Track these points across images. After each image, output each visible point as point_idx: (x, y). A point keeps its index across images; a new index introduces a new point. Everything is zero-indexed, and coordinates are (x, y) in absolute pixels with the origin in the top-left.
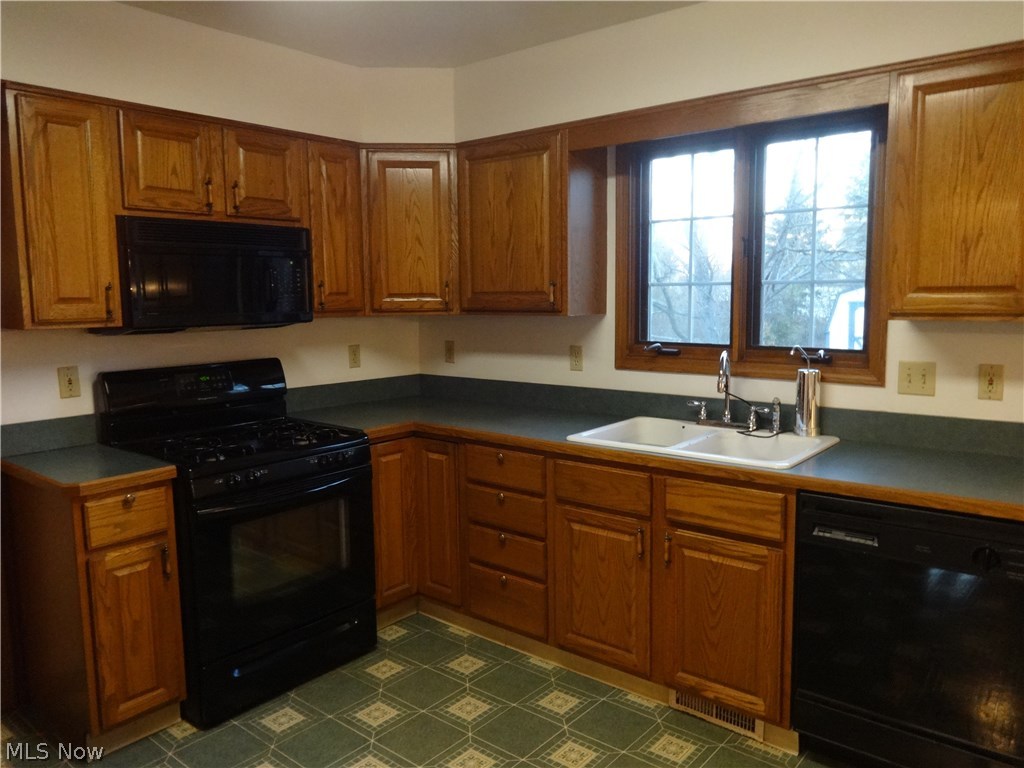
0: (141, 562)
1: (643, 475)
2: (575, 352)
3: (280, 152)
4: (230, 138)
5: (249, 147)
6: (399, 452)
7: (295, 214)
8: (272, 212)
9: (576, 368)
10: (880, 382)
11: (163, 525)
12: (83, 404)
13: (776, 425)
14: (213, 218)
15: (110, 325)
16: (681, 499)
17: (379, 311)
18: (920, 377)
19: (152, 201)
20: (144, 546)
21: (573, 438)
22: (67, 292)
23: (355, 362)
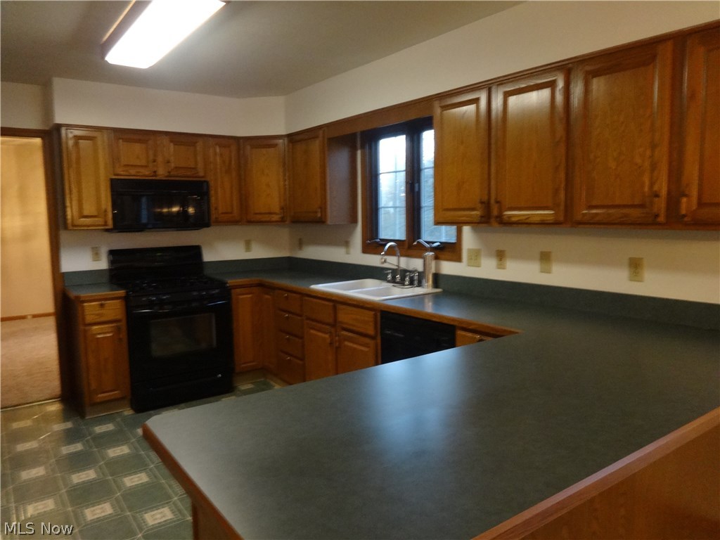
0: (108, 333)
1: (331, 304)
2: (346, 244)
3: (194, 144)
4: (166, 140)
5: (176, 143)
6: (252, 293)
7: (201, 174)
8: (189, 174)
9: (348, 253)
10: (459, 259)
11: (119, 317)
12: (103, 264)
13: (416, 283)
14: (158, 178)
15: (107, 227)
16: (345, 316)
17: (250, 222)
18: (475, 256)
19: (127, 171)
20: (111, 325)
21: (315, 287)
22: (86, 213)
23: (248, 248)
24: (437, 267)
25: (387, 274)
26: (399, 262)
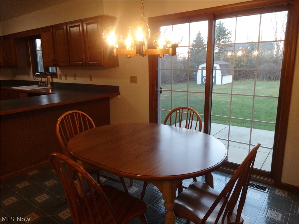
2: (29, 74)
9: (29, 77)
10: (57, 78)
18: (60, 76)
24: (52, 80)
25: (39, 83)
26: (42, 79)
